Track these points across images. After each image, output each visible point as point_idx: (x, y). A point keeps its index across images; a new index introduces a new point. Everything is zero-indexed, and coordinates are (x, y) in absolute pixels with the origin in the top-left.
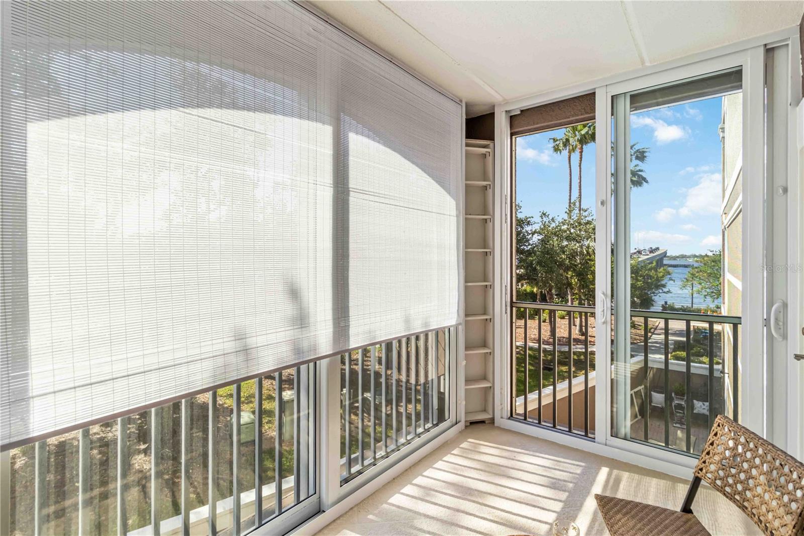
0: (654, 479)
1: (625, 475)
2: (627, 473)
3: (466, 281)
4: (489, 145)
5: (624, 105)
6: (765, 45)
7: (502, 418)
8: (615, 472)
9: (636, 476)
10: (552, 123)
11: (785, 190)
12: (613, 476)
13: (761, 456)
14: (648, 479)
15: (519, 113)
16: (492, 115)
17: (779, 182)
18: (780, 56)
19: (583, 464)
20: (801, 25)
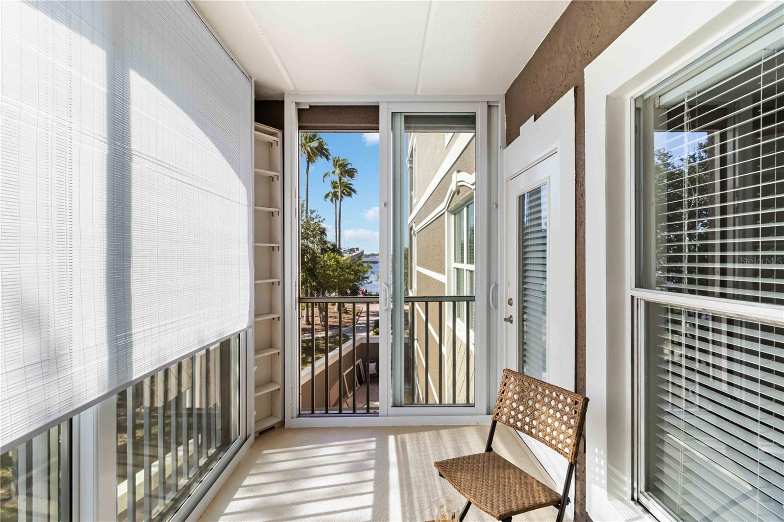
0: (426, 432)
1: (407, 436)
2: (408, 435)
3: (256, 280)
4: (277, 133)
5: (400, 122)
6: (488, 102)
7: (292, 418)
8: (399, 436)
9: (414, 435)
10: (340, 125)
11: (497, 206)
12: (399, 441)
13: (541, 393)
14: (421, 434)
15: (308, 108)
16: (281, 103)
17: (493, 200)
18: (494, 110)
19: (374, 439)
20: (506, 94)
